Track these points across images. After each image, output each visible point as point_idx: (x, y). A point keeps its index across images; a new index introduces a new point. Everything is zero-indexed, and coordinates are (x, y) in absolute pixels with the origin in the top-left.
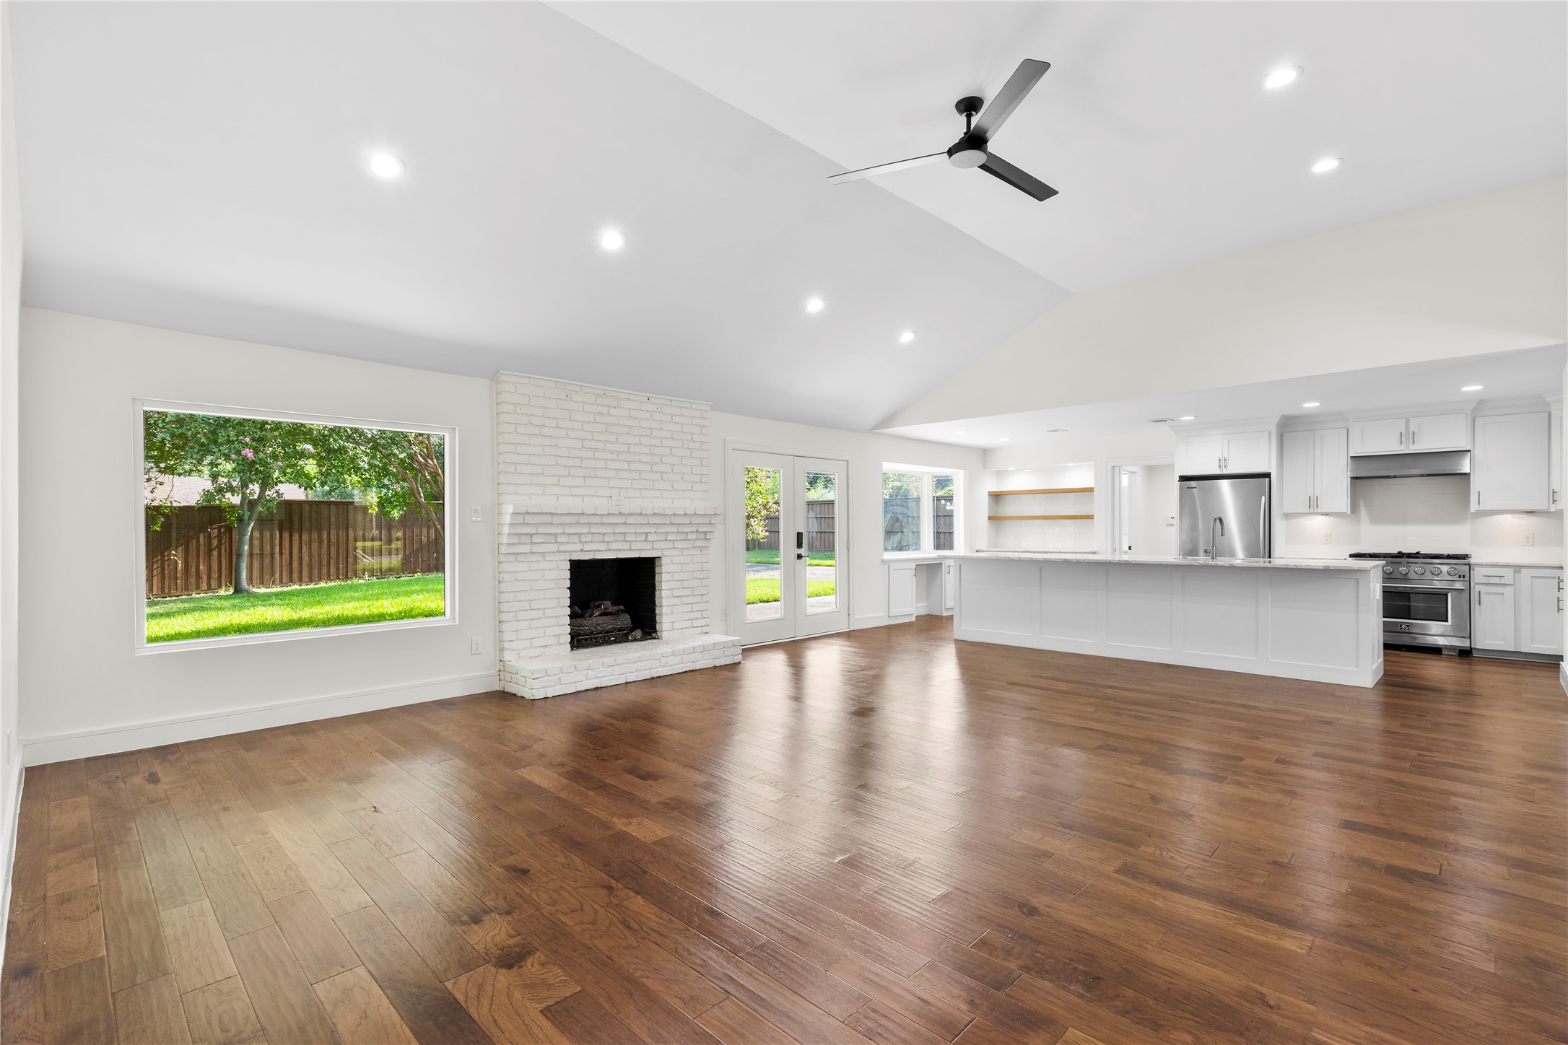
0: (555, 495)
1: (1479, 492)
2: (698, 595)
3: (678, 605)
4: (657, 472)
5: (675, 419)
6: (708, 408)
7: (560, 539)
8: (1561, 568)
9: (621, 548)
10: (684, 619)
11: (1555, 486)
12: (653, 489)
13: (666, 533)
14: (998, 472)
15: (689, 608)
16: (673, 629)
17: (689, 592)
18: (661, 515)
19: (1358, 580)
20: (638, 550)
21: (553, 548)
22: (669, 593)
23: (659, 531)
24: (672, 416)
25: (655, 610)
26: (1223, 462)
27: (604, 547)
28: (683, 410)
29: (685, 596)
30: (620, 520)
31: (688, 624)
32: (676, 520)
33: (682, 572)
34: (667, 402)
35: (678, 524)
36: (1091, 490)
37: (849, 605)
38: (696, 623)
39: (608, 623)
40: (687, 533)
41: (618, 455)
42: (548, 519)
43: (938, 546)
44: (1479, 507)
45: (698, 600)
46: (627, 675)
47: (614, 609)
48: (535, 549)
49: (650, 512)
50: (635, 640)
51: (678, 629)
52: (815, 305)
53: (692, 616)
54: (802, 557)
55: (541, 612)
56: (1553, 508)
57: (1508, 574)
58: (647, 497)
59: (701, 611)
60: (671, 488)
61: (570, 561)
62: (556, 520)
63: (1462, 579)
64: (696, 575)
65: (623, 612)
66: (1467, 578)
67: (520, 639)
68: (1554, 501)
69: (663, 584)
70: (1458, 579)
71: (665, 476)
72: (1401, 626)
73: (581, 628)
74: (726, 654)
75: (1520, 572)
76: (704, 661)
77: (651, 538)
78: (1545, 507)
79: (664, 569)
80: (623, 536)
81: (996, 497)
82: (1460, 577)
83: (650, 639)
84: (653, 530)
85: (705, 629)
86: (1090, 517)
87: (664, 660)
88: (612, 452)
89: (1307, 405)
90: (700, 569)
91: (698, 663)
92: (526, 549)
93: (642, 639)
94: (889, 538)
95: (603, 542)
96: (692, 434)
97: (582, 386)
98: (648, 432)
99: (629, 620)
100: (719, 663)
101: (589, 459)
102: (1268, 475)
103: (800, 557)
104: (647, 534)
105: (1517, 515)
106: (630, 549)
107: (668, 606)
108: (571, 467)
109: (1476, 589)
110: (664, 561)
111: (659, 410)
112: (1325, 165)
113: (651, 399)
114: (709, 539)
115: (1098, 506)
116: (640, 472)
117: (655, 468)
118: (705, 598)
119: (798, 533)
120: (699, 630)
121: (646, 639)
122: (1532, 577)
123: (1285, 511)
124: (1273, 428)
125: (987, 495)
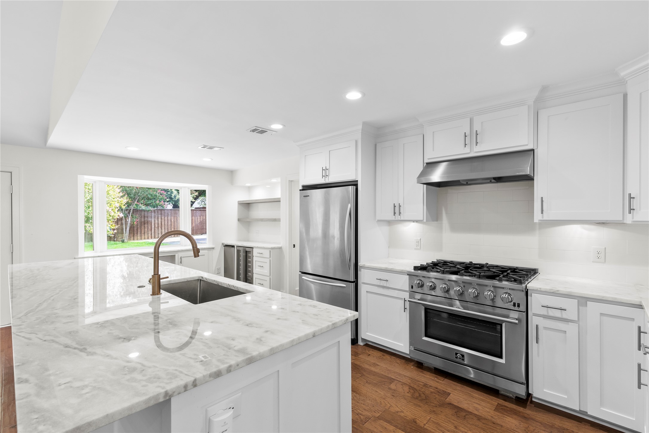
1: (542, 198)
8: (640, 307)
11: (632, 189)
26: (325, 172)
44: (543, 217)
56: (629, 219)
57: (571, 305)
63: (516, 308)
66: (523, 308)
68: (631, 210)
70: (512, 308)
72: (456, 354)
75: (586, 306)
78: (619, 218)
82: (514, 305)
102: (355, 184)
105: (587, 226)
109: (534, 321)
115: (283, 212)
122: (602, 314)
123: (378, 218)
124: (359, 136)
125: (236, 205)
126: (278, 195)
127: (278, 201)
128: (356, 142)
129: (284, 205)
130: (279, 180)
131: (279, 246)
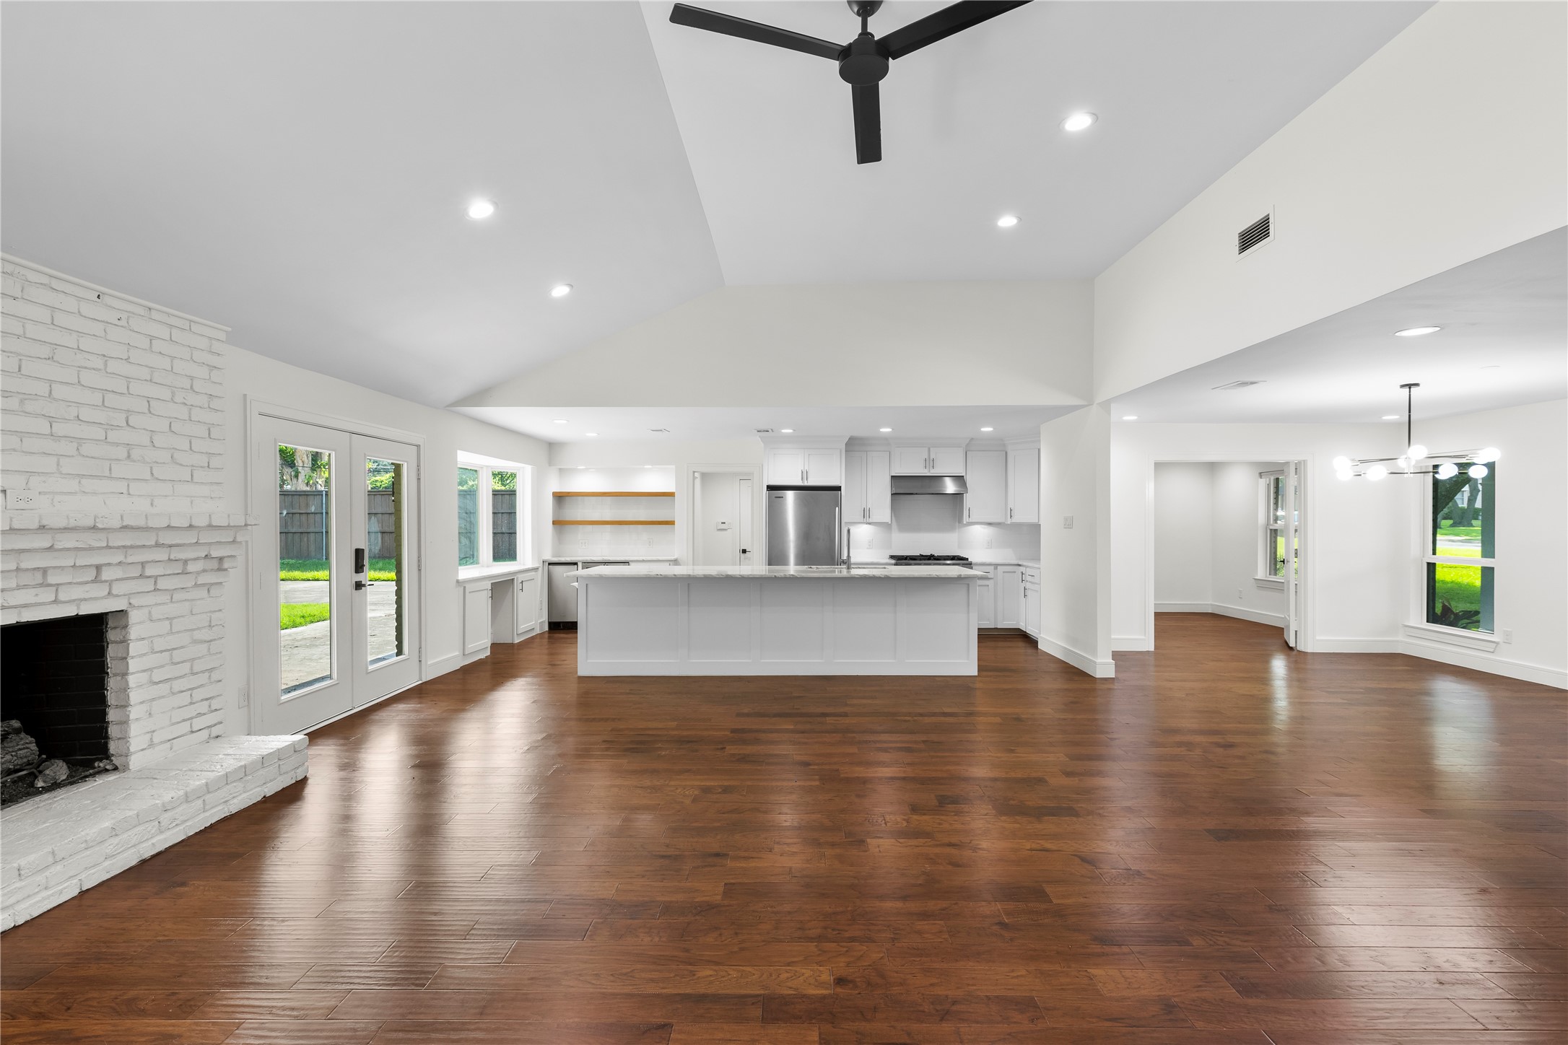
1: (969, 508)
2: (203, 672)
3: (163, 697)
4: (117, 444)
5: (157, 345)
6: (222, 336)
9: (32, 600)
10: (174, 721)
11: (1010, 505)
12: (110, 478)
13: (143, 564)
14: (560, 469)
15: (185, 699)
17: (185, 668)
18: (139, 528)
19: (968, 585)
20: (74, 600)
22: (144, 677)
23: (130, 560)
24: (152, 338)
25: (104, 714)
26: (805, 474)
28: (174, 331)
29: (176, 678)
30: (42, 541)
31: (185, 727)
32: (167, 538)
33: (171, 633)
34: (141, 311)
35: (170, 546)
36: (671, 495)
37: (420, 648)
38: (198, 724)
40: (186, 562)
41: (22, 401)
43: (496, 557)
44: (970, 519)
45: (203, 679)
46: (83, 876)
50: (55, 786)
51: (162, 743)
52: (480, 209)
54: (364, 585)
56: (1009, 521)
58: (95, 493)
59: (207, 699)
60: (148, 476)
64: (198, 635)
65: (17, 731)
68: (1011, 516)
69: (130, 662)
71: (136, 453)
74: (284, 769)
75: (997, 569)
77: (107, 574)
79: (134, 632)
80: (41, 575)
81: (560, 498)
83: (93, 775)
84: (115, 560)
85: (215, 731)
86: (672, 523)
87: (165, 818)
89: (883, 430)
90: (207, 624)
91: (235, 801)
93: (72, 781)
96: (192, 378)
98: (98, 363)
99: (34, 747)
100: (270, 789)
102: (838, 488)
103: (358, 587)
107: (142, 703)
110: (134, 617)
111: (123, 323)
112: (1007, 221)
113: (106, 299)
114: (226, 570)
115: (679, 512)
116: (80, 441)
117: (112, 436)
118: (215, 676)
119: (357, 548)
120: (205, 734)
121: (84, 778)
122: (1005, 572)
124: (843, 446)
125: (551, 496)
128: (841, 450)
129: (683, 502)
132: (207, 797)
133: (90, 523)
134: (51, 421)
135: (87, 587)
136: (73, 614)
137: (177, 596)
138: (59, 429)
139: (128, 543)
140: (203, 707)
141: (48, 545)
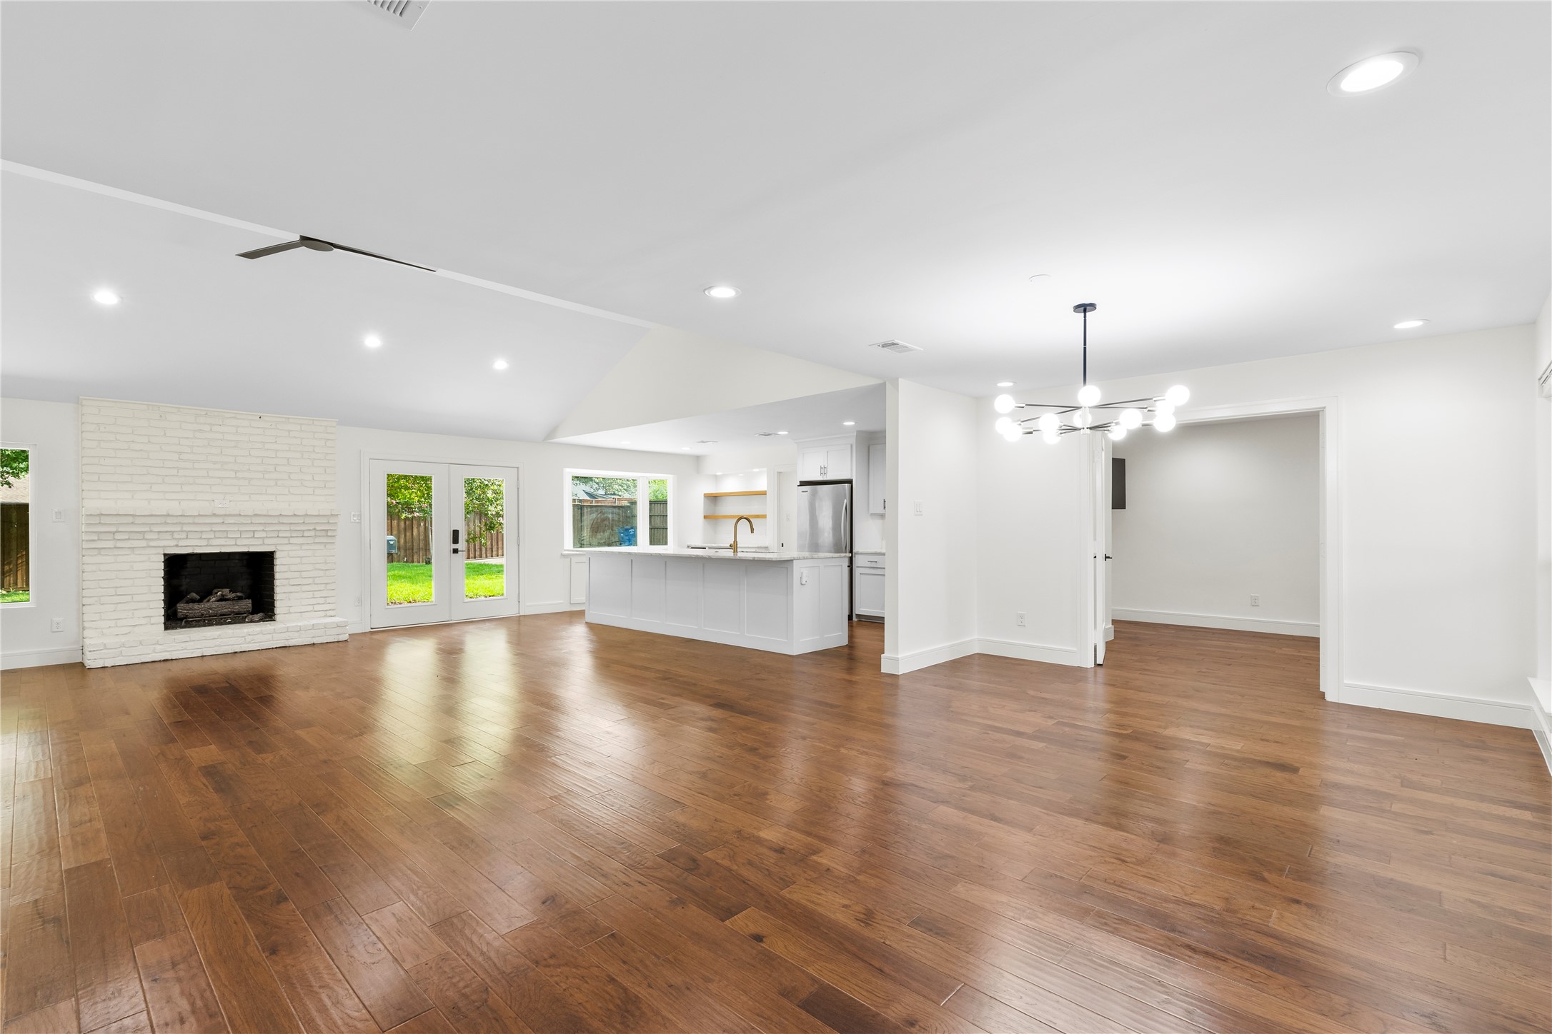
0: (146, 499)
2: (321, 584)
3: (299, 592)
4: (270, 480)
5: (292, 434)
6: (334, 424)
7: (147, 536)
9: (225, 543)
12: (265, 494)
13: (278, 531)
14: (713, 475)
15: (311, 595)
16: (290, 613)
17: (309, 581)
18: (265, 515)
20: (245, 545)
21: (144, 543)
22: (287, 582)
23: (268, 529)
24: (290, 431)
25: (274, 596)
26: (824, 470)
27: (204, 543)
28: (303, 426)
29: (306, 585)
31: (309, 608)
33: (299, 564)
34: (284, 420)
35: (289, 524)
37: (519, 594)
38: (319, 607)
39: (225, 607)
40: (304, 531)
41: (222, 465)
42: (130, 520)
43: (652, 542)
45: (320, 587)
47: (231, 595)
48: (119, 544)
49: (250, 513)
51: (293, 612)
53: (314, 601)
54: (459, 551)
55: (130, 597)
58: (257, 501)
59: (324, 597)
60: (286, 493)
61: (165, 555)
62: (138, 521)
64: (318, 567)
65: (243, 598)
67: (104, 620)
69: (278, 574)
71: (280, 483)
73: (190, 612)
74: (329, 633)
76: (300, 639)
79: (281, 561)
80: (225, 533)
81: (713, 499)
83: (268, 621)
84: (259, 529)
85: (330, 613)
86: (764, 516)
88: (215, 463)
90: (324, 562)
91: (293, 640)
92: (110, 544)
94: (596, 535)
95: (201, 538)
96: (314, 446)
97: (179, 408)
98: (259, 446)
99: (250, 605)
100: (319, 640)
101: (188, 469)
102: (849, 482)
103: (455, 551)
104: (254, 531)
106: (236, 545)
107: (284, 592)
108: (166, 476)
110: (280, 554)
111: (272, 427)
113: (263, 418)
114: (332, 536)
115: (770, 507)
116: (249, 479)
117: (267, 476)
118: (328, 586)
119: (454, 531)
120: (319, 613)
123: (871, 512)
124: (853, 441)
125: (702, 497)
126: (761, 484)
127: (764, 493)
128: (852, 446)
129: (771, 499)
130: (765, 469)
131: (766, 545)
132: (274, 635)
133: (238, 513)
134: (236, 472)
135: (250, 540)
136: (247, 550)
137: (304, 547)
138: (239, 475)
139: (263, 522)
140: (322, 601)
141: (222, 521)
